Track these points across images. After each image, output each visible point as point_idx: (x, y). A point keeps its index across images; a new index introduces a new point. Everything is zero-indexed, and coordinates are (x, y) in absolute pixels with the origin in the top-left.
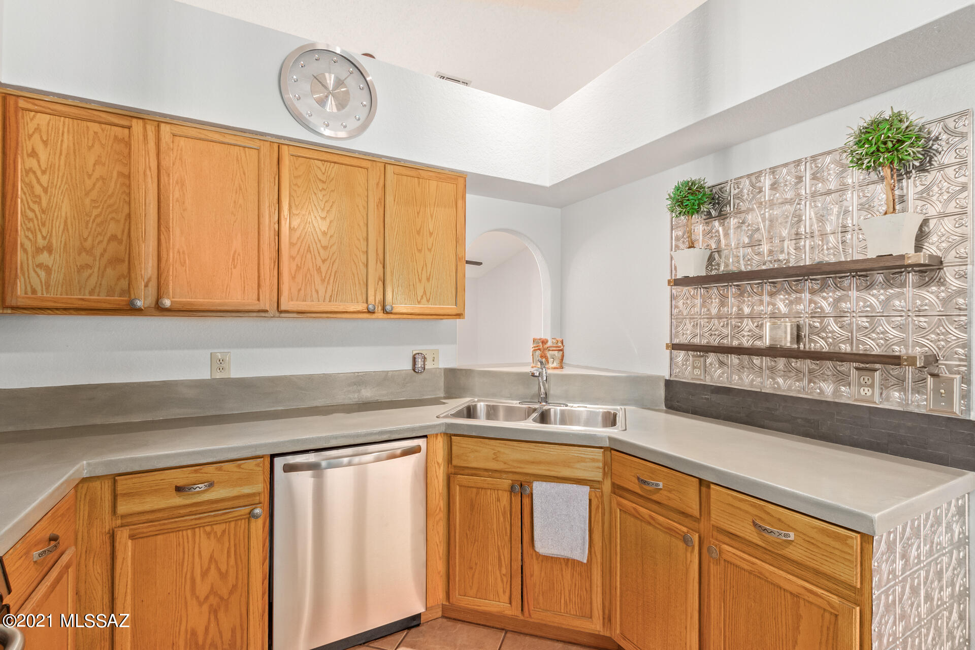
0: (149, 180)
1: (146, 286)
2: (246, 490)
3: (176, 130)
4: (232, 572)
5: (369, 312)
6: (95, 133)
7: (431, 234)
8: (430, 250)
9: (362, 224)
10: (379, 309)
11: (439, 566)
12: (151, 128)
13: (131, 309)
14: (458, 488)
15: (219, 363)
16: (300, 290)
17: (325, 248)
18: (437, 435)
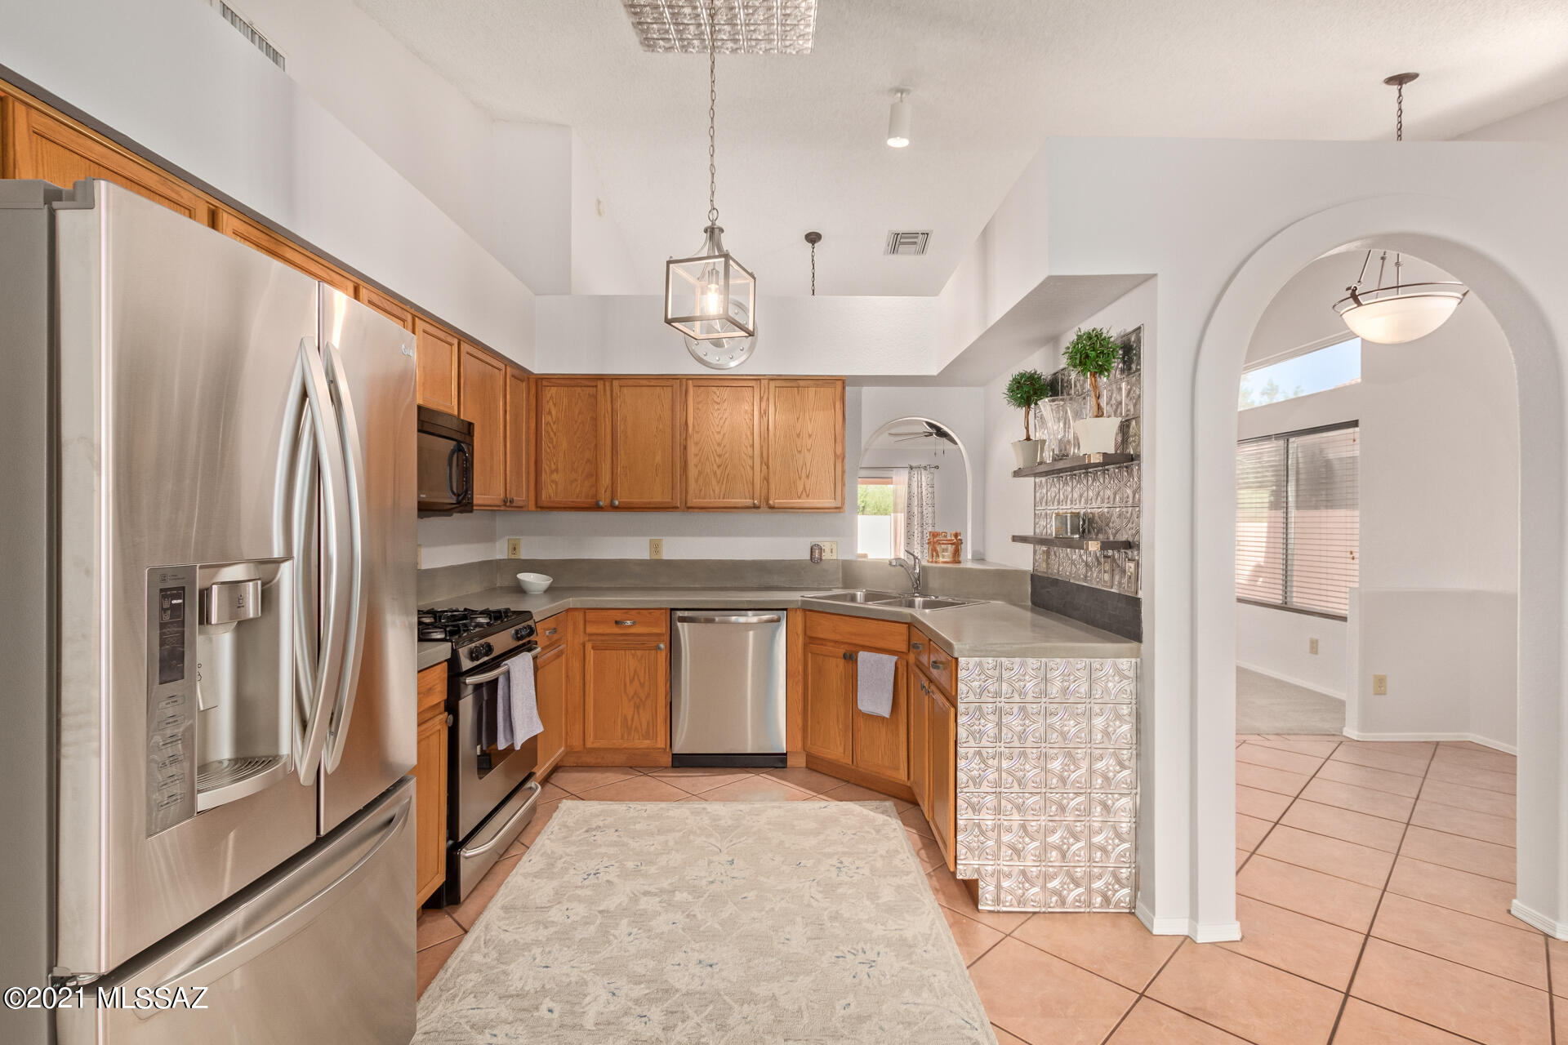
0: (607, 420)
1: (605, 492)
2: (656, 630)
3: (623, 382)
4: (647, 683)
5: (755, 507)
6: (579, 394)
7: (810, 436)
8: (809, 450)
9: (749, 434)
10: (763, 504)
12: (607, 384)
13: (596, 508)
14: (810, 654)
15: (655, 547)
16: (701, 490)
17: (720, 456)
18: (796, 609)
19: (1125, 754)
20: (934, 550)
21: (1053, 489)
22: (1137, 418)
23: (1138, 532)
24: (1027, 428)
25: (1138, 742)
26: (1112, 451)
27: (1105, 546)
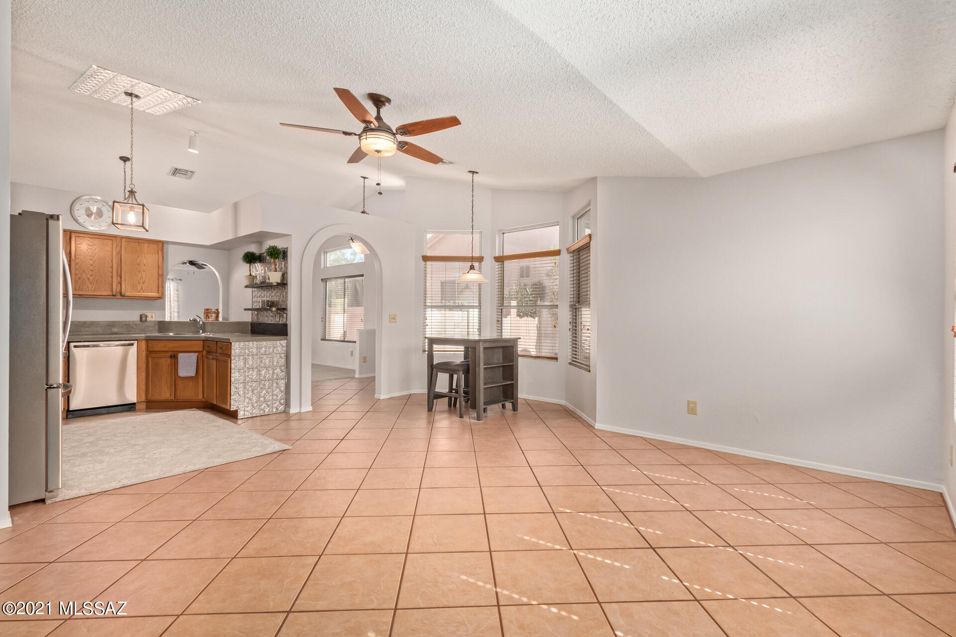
5: (113, 295)
7: (145, 265)
9: (110, 261)
10: (119, 294)
11: (144, 387)
14: (150, 359)
17: (92, 271)
18: (142, 340)
19: (283, 368)
20: (207, 316)
21: (260, 293)
22: (287, 273)
23: (287, 305)
24: (250, 271)
25: (287, 364)
26: (279, 282)
27: (278, 309)
